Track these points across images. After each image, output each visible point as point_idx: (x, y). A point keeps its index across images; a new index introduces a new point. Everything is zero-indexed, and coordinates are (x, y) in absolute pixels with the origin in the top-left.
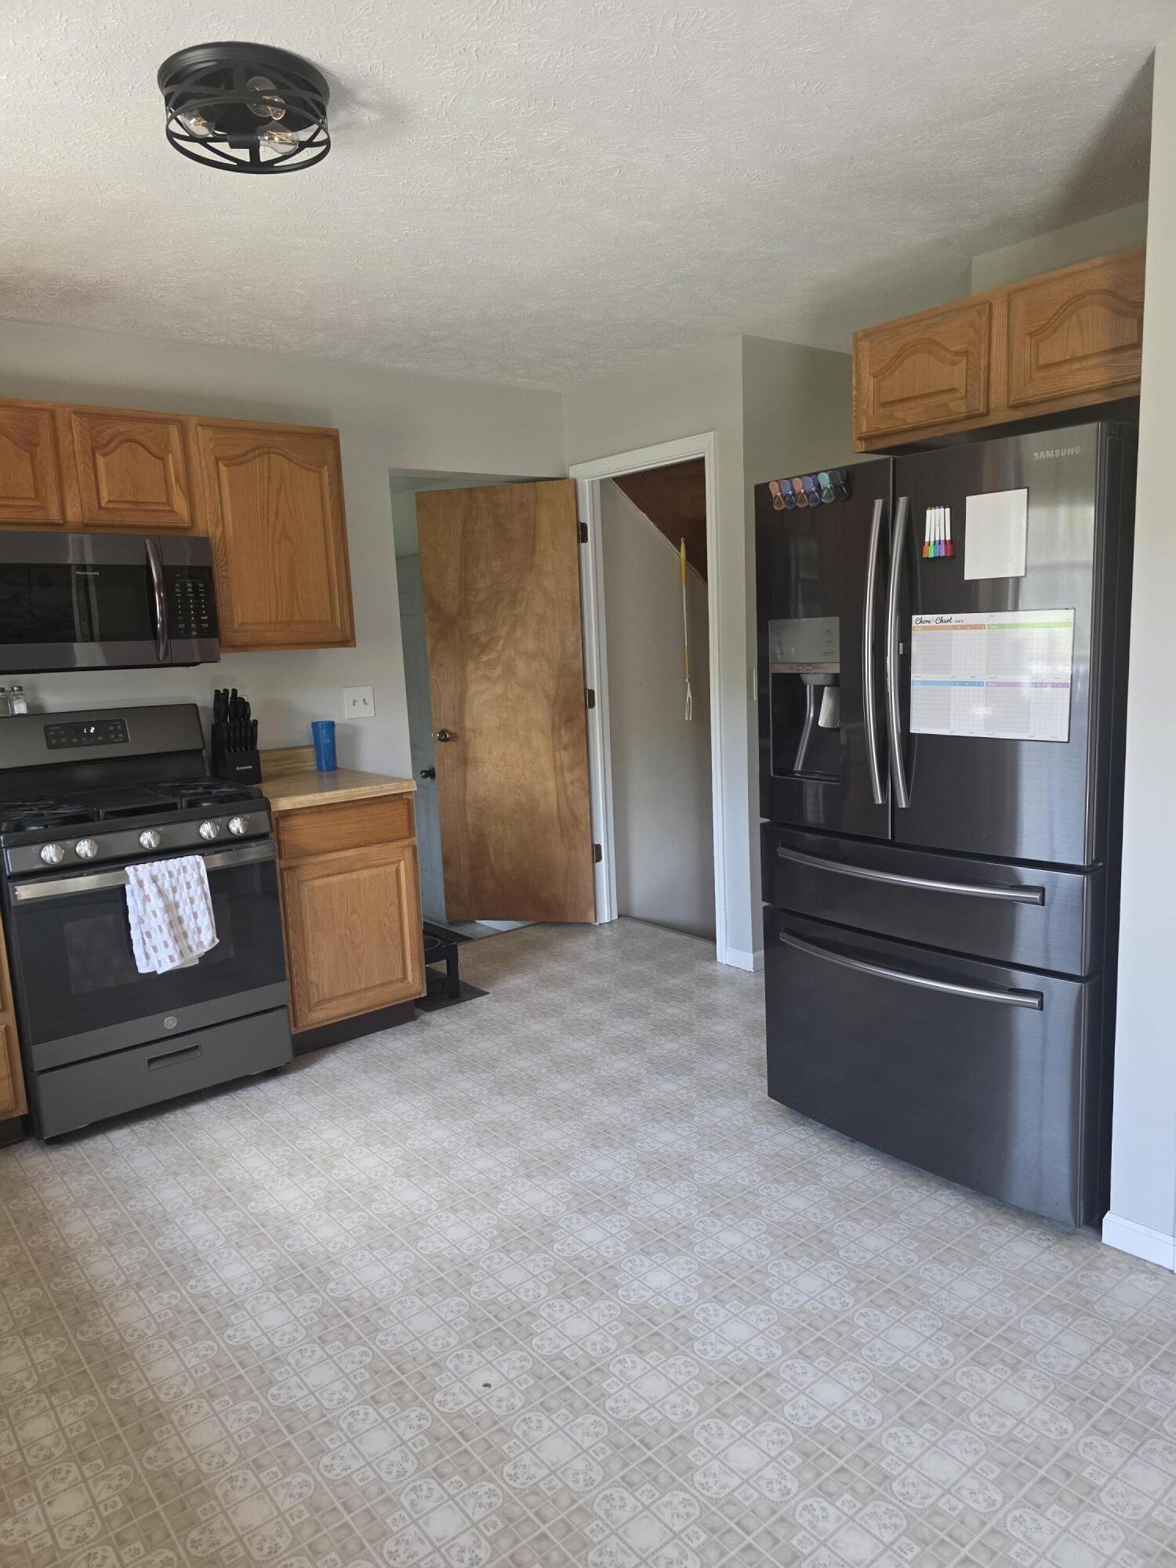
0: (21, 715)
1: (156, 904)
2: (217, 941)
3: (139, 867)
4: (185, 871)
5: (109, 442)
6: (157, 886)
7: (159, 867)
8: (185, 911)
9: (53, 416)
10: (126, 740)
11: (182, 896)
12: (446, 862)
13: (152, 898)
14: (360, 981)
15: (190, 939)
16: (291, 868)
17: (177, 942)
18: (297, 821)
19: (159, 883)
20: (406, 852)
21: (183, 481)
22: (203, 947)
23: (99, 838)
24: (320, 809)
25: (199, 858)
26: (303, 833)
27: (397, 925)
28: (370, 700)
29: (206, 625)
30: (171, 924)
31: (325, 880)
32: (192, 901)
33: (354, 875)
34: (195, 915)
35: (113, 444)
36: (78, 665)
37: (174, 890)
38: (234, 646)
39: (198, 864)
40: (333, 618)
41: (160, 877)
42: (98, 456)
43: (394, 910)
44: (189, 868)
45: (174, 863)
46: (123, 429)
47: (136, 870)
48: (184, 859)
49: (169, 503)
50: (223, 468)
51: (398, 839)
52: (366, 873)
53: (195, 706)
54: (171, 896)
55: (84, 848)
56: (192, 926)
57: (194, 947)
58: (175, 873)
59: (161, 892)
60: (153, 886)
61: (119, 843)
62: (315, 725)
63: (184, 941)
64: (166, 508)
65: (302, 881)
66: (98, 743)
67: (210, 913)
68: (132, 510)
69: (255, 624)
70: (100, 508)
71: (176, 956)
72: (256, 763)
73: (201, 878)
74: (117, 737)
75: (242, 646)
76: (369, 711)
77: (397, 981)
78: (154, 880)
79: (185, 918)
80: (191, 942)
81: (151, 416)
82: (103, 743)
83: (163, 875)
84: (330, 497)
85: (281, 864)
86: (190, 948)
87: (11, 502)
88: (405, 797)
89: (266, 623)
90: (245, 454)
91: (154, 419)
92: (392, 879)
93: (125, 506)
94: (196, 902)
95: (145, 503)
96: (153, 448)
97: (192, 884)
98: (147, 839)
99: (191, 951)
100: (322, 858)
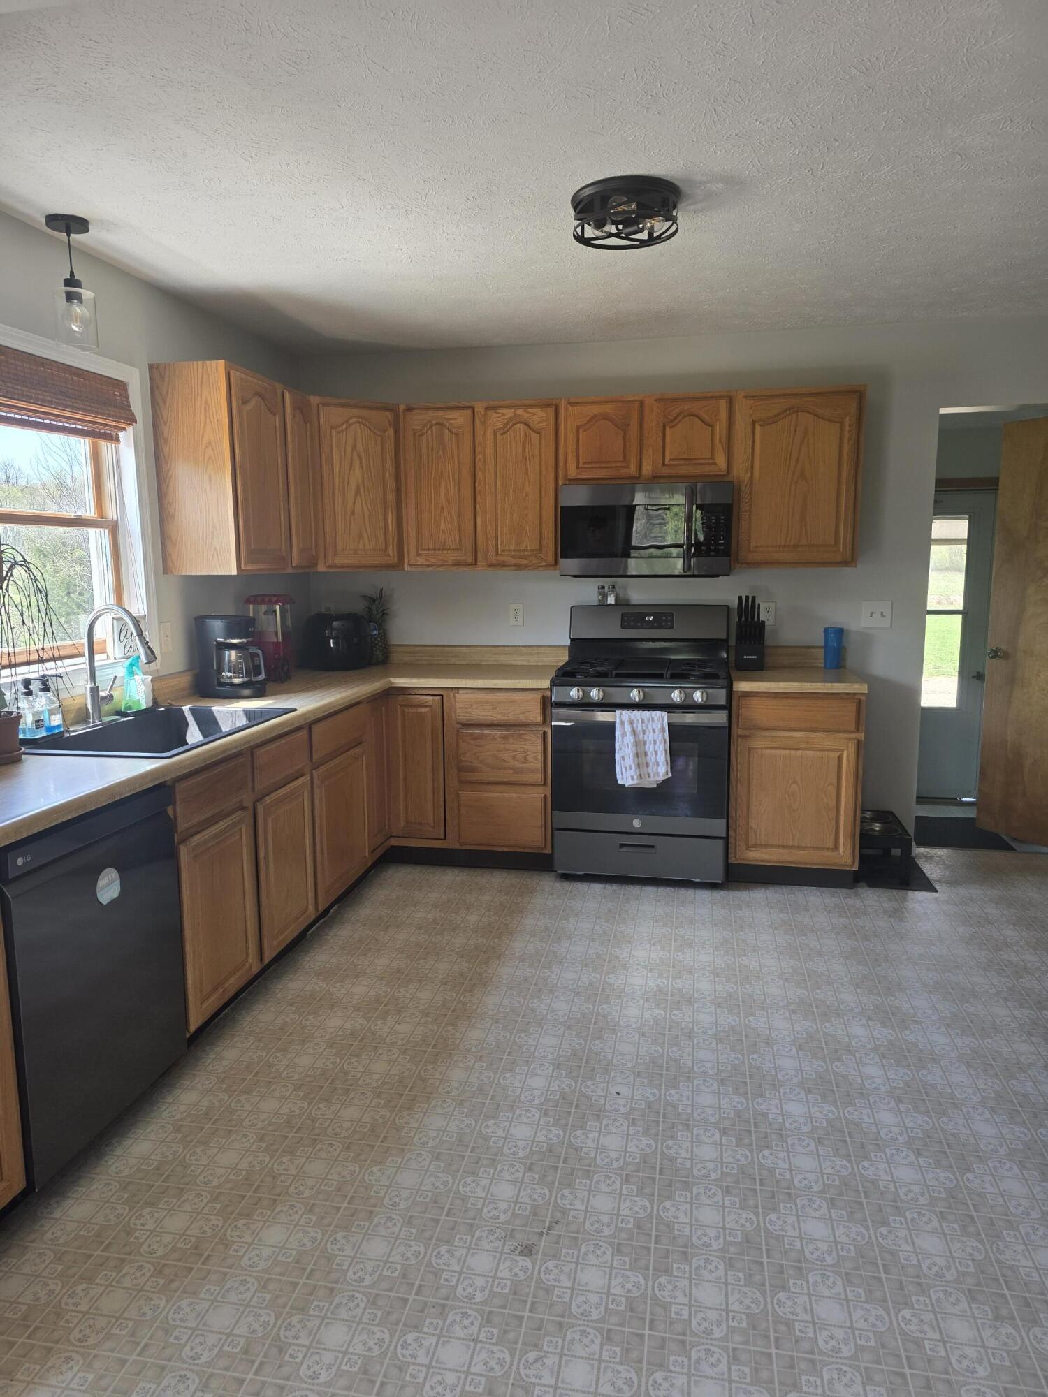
0: (610, 605)
1: (629, 739)
2: (670, 775)
3: (624, 712)
4: (653, 721)
5: (676, 418)
6: (633, 727)
7: (636, 714)
8: (650, 748)
9: (642, 403)
10: (672, 627)
11: (649, 738)
12: (983, 774)
13: (628, 734)
14: (793, 839)
15: (650, 768)
16: (745, 736)
17: (639, 767)
18: (754, 702)
19: (635, 725)
20: (850, 744)
21: (724, 440)
22: (658, 776)
23: (606, 689)
24: (776, 695)
25: (664, 714)
26: (757, 712)
27: (833, 803)
28: (887, 613)
29: (722, 548)
30: (637, 755)
31: (773, 751)
32: (655, 742)
33: (799, 753)
34: (656, 753)
35: (679, 418)
36: (629, 574)
37: (644, 732)
38: (748, 564)
39: (663, 718)
40: (836, 543)
41: (635, 721)
42: (667, 428)
43: (832, 790)
44: (656, 719)
45: (646, 714)
46: (686, 407)
47: (621, 714)
48: (654, 713)
49: (712, 457)
50: (758, 427)
51: (844, 731)
52: (810, 753)
53: (728, 607)
54: (641, 736)
55: (595, 693)
56: (653, 760)
57: (652, 775)
58: (646, 721)
59: (634, 732)
60: (629, 726)
61: (617, 695)
62: (826, 631)
63: (646, 768)
64: (710, 461)
65: (754, 748)
66: (652, 628)
67: (666, 754)
68: (683, 465)
69: (767, 546)
70: (664, 464)
71: (635, 777)
72: (761, 656)
73: (664, 729)
74: (666, 625)
75: (756, 564)
76: (886, 623)
77: (828, 849)
78: (631, 723)
79: (649, 753)
80: (650, 771)
81: (710, 395)
82: (656, 628)
83: (638, 721)
84: (849, 441)
85: (736, 731)
86: (649, 775)
87: (609, 465)
88: (857, 697)
89: (780, 546)
90: (779, 414)
91: (712, 397)
92: (834, 763)
93: (682, 462)
94: (658, 744)
95: (695, 459)
96: (707, 418)
97: (656, 730)
98: (635, 695)
99: (649, 777)
100: (774, 734)
